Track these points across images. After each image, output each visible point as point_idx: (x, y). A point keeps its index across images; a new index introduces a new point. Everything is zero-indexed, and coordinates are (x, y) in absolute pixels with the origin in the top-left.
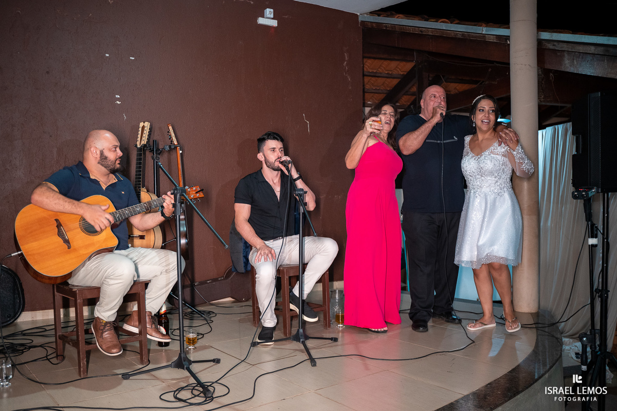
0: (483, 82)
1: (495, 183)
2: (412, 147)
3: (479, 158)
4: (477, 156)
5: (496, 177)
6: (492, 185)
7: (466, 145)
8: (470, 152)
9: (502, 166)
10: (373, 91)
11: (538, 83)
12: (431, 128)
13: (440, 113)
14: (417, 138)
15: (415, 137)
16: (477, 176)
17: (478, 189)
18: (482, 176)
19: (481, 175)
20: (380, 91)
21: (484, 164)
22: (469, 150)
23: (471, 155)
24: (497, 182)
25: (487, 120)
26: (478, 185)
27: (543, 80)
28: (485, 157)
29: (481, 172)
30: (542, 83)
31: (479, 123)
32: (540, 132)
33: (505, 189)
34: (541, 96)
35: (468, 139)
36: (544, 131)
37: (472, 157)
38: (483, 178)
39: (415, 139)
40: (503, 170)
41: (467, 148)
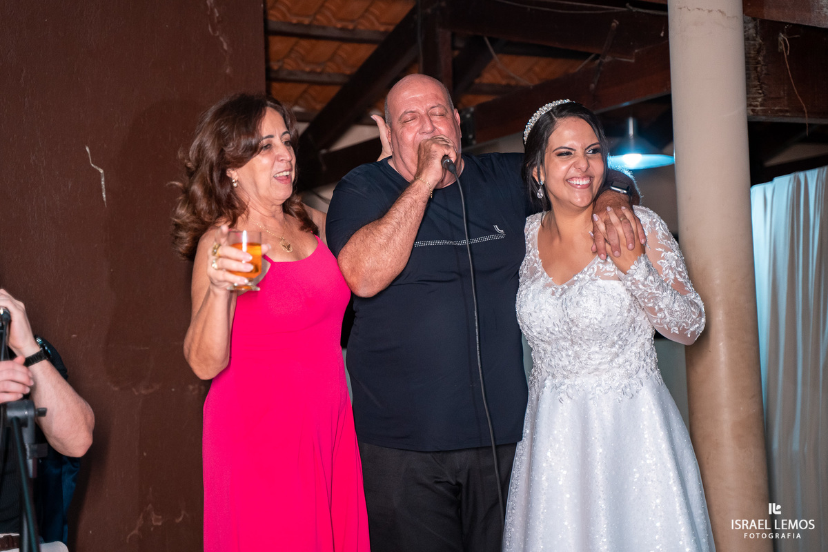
0: (597, 56)
1: (611, 361)
2: (379, 274)
3: (564, 291)
4: (563, 283)
5: (613, 344)
6: (603, 367)
7: (529, 246)
8: (540, 269)
9: (629, 311)
10: (305, 77)
11: (747, 63)
12: (421, 206)
13: (440, 156)
14: (387, 244)
15: (382, 240)
16: (563, 343)
17: (565, 377)
18: (573, 343)
19: (572, 340)
20: (325, 78)
21: (579, 310)
22: (539, 266)
23: (542, 281)
24: (617, 355)
25: (583, 178)
26: (564, 368)
27: (759, 52)
28: (581, 288)
29: (572, 333)
30: (758, 63)
31: (558, 188)
32: (758, 191)
33: (642, 374)
34: (755, 99)
35: (533, 226)
36: (768, 187)
37: (546, 286)
38: (576, 348)
39: (383, 247)
40: (633, 321)
41: (533, 254)
